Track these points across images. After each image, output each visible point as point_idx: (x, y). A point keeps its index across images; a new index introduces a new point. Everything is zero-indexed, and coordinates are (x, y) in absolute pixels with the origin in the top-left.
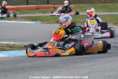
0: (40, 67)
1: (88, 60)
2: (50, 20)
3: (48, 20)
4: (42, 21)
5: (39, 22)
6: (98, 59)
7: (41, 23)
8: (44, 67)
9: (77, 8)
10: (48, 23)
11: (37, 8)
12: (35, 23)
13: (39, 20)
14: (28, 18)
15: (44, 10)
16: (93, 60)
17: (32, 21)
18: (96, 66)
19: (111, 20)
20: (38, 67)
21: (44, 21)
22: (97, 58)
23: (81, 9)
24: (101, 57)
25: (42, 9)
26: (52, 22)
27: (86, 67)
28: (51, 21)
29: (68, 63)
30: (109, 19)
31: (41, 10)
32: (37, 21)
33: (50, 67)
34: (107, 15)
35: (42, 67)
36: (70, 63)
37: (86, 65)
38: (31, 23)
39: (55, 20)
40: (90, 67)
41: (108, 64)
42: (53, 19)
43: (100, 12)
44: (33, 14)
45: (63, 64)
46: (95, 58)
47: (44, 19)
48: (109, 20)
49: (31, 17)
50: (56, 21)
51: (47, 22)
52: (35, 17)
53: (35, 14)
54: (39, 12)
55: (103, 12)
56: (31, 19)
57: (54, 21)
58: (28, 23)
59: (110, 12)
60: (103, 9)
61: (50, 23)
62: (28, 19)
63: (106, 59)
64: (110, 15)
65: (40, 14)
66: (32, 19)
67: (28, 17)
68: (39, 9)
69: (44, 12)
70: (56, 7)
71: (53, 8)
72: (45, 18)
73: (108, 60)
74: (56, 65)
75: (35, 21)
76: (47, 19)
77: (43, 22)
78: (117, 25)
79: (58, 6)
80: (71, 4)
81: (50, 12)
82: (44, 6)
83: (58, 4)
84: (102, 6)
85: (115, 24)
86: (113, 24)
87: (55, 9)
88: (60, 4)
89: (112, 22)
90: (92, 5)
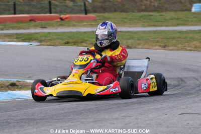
0: (38, 119)
2: (54, 39)
3: (50, 40)
4: (41, 41)
5: (34, 43)
6: (136, 106)
7: (39, 44)
8: (44, 119)
9: (100, 19)
10: (51, 45)
11: (32, 20)
12: (28, 45)
13: (35, 40)
14: (15, 37)
15: (43, 22)
16: (128, 107)
17: (24, 41)
18: (132, 117)
19: (157, 39)
20: (35, 120)
21: (44, 41)
24: (140, 103)
25: (39, 22)
26: (57, 44)
27: (117, 119)
28: (55, 41)
29: (85, 113)
30: (153, 38)
31: (38, 22)
32: (32, 40)
33: (56, 119)
34: (150, 32)
35: (41, 119)
36: (89, 113)
37: (116, 115)
38: (22, 45)
39: (62, 39)
40: (123, 119)
41: (153, 114)
42: (58, 39)
43: (138, 27)
44: (24, 29)
45: (77, 114)
47: (43, 38)
48: (154, 40)
49: (21, 34)
50: (64, 41)
51: (48, 43)
52: (28, 34)
53: (28, 29)
54: (36, 26)
55: (143, 26)
56: (21, 38)
57: (61, 41)
58: (16, 45)
59: (155, 26)
60: (144, 22)
61: (53, 45)
62: (17, 38)
63: (149, 105)
64: (155, 32)
65: (36, 29)
66: (23, 38)
67: (16, 34)
68: (35, 21)
69: (44, 26)
70: (64, 18)
71: (59, 20)
72: (45, 37)
73: (152, 107)
74: (65, 116)
75: (29, 42)
76: (49, 38)
77: (42, 43)
78: (167, 48)
79: (67, 16)
80: (90, 13)
81: (53, 26)
82: (44, 16)
83: (67, 13)
84: (142, 17)
85: (164, 47)
86: (160, 46)
87: (62, 21)
88: (70, 13)
89: (158, 44)
90: (124, 15)
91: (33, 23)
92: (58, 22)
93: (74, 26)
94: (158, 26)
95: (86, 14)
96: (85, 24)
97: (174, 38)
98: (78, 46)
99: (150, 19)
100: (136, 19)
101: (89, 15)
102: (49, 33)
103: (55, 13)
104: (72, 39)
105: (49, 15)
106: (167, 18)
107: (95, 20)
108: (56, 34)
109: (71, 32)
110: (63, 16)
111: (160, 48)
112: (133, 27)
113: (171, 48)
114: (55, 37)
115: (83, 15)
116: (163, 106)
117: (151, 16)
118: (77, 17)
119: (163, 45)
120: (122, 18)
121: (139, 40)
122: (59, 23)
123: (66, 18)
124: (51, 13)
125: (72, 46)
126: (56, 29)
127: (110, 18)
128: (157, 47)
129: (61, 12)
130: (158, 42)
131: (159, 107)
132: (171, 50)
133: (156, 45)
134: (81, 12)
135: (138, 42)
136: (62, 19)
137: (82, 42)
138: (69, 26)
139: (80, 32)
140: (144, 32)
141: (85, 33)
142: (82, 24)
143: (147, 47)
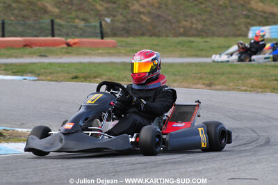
1: (145, 168)
2: (58, 72)
3: (51, 73)
4: (39, 75)
5: (30, 78)
6: (169, 167)
7: (36, 78)
8: (40, 183)
9: (122, 46)
10: (52, 81)
11: (27, 45)
12: (20, 80)
13: (31, 72)
14: (3, 68)
15: (42, 48)
16: (159, 168)
17: (15, 73)
19: (199, 75)
21: (43, 74)
22: (166, 164)
23: (128, 49)
24: (174, 163)
25: (38, 47)
26: (61, 79)
28: (59, 75)
30: (194, 73)
31: (35, 48)
32: (27, 73)
34: (190, 64)
35: (36, 183)
36: (103, 175)
38: (13, 80)
39: (68, 73)
42: (63, 71)
43: (174, 57)
44: (16, 57)
46: (162, 164)
47: (42, 71)
48: (195, 75)
49: (11, 64)
50: (71, 76)
51: (49, 78)
52: (21, 65)
53: (22, 57)
54: (32, 54)
55: (181, 56)
56: (11, 69)
57: (66, 75)
58: (3, 80)
59: (197, 56)
60: (182, 51)
61: (56, 81)
62: (5, 70)
63: (187, 166)
64: (197, 65)
65: (32, 57)
66: (14, 70)
67: (5, 64)
68: (31, 47)
69: (43, 54)
70: (71, 43)
71: (65, 46)
72: (45, 69)
73: (191, 169)
75: (22, 75)
76: (51, 71)
77: (40, 78)
78: (213, 87)
79: (76, 40)
80: (108, 36)
81: (57, 55)
82: (43, 41)
83: (76, 36)
84: (179, 43)
85: (210, 85)
86: (204, 84)
87: (70, 48)
88: (81, 36)
89: (200, 81)
90: (155, 40)
91: (28, 50)
92: (63, 48)
93: (85, 54)
94: (202, 56)
95: (102, 38)
96: (101, 51)
97: (223, 74)
98: (90, 82)
99: (191, 47)
100: (170, 46)
101: (107, 40)
102: (50, 64)
103: (59, 35)
104: (83, 72)
105: (50, 38)
106: (215, 45)
107: (114, 46)
108: (60, 64)
109: (81, 63)
110: (70, 41)
111: (203, 86)
112: (168, 57)
113: (219, 87)
114: (59, 69)
115: (98, 40)
116: (207, 167)
117: (192, 42)
118: (90, 42)
119: (207, 82)
120: (152, 45)
121: (175, 75)
122: (64, 51)
123: (75, 44)
124: (53, 36)
125: (82, 81)
126: (61, 58)
127: (135, 44)
128: (199, 86)
129: (67, 35)
130: (201, 78)
131: (200, 168)
132: (219, 90)
133: (198, 83)
134: (95, 36)
135: (174, 77)
136: (68, 45)
137: (95, 77)
138: (78, 54)
139: (93, 63)
140: (182, 64)
141: (100, 64)
142: (97, 52)
143: (186, 85)
